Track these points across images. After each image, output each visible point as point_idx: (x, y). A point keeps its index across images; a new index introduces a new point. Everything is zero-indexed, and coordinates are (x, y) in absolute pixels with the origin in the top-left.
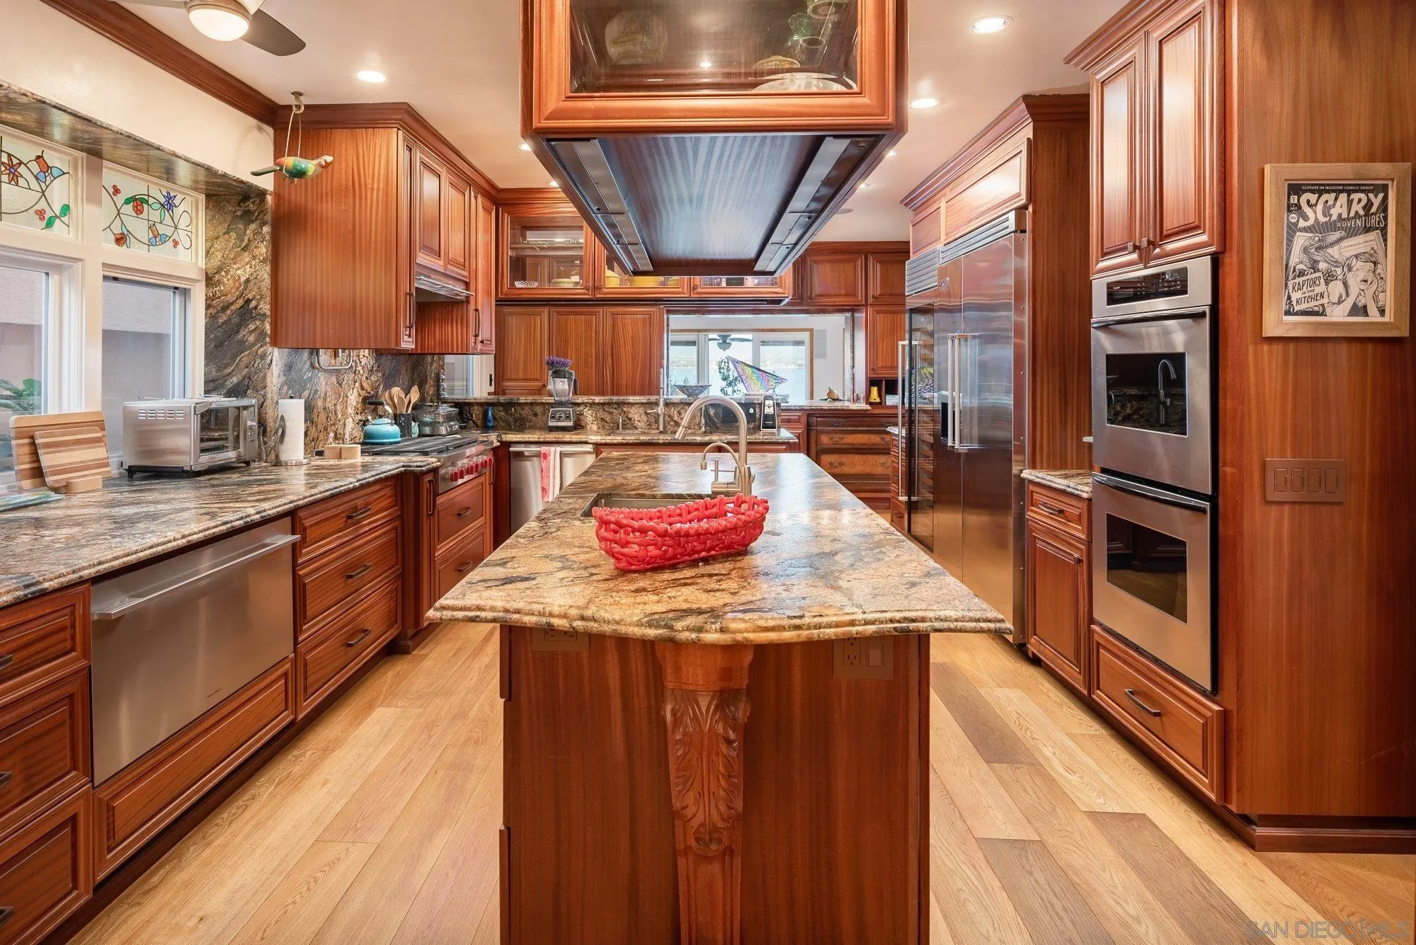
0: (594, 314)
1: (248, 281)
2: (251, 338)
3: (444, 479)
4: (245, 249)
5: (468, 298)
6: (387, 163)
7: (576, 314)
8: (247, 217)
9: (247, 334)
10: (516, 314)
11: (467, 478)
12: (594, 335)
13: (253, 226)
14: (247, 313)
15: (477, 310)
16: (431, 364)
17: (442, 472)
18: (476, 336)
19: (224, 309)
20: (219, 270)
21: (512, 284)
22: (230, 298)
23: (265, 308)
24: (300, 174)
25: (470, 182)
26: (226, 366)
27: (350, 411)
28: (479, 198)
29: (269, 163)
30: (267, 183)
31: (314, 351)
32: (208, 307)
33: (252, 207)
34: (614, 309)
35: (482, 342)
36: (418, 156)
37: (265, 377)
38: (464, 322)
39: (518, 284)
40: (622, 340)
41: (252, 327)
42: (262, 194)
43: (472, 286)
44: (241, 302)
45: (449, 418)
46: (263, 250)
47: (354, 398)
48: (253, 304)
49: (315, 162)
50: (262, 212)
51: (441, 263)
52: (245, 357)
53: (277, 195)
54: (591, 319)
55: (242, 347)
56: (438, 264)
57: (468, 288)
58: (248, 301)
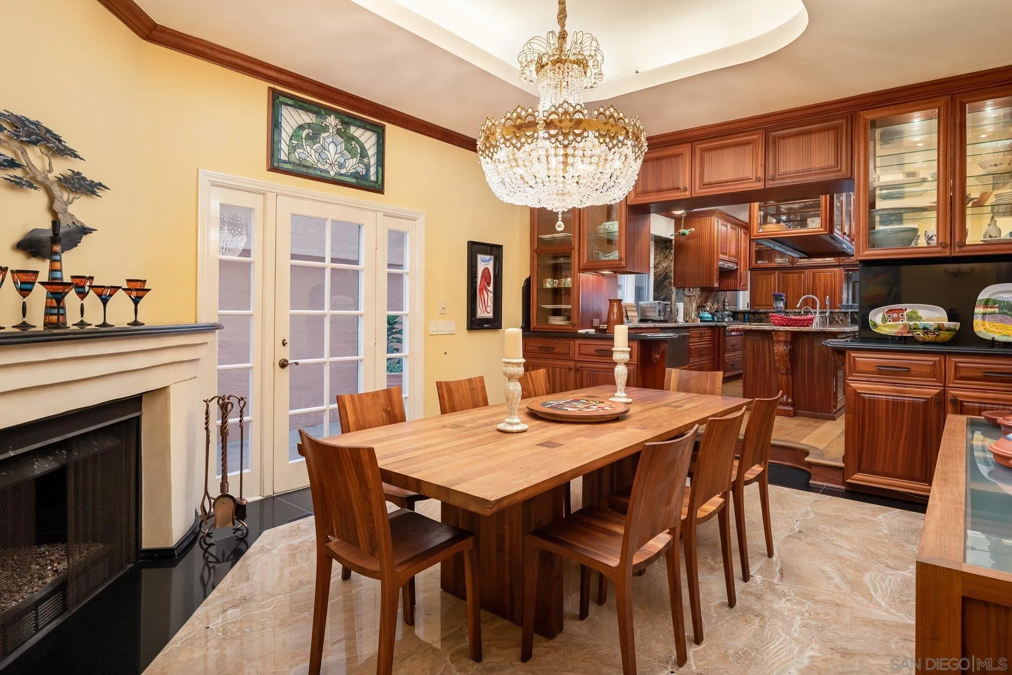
0: (801, 273)
1: (667, 267)
2: (667, 284)
3: (728, 331)
4: (666, 257)
5: (737, 268)
6: (711, 227)
7: (792, 273)
8: (667, 248)
9: (666, 283)
10: (761, 274)
11: (735, 333)
12: (802, 283)
13: (668, 250)
14: (666, 277)
15: (741, 273)
16: (721, 296)
17: (727, 328)
18: (740, 283)
19: (660, 275)
20: (658, 264)
21: (756, 262)
22: (661, 272)
23: (672, 275)
24: (684, 234)
25: (738, 225)
26: (660, 293)
27: (694, 310)
28: (742, 230)
29: (673, 233)
30: (673, 238)
31: (684, 289)
32: (654, 275)
33: (668, 245)
34: (814, 270)
35: (743, 286)
36: (720, 221)
37: (671, 296)
38: (736, 278)
39: (759, 262)
40: (818, 286)
41: (668, 281)
42: (671, 240)
43: (739, 265)
44: (664, 273)
45: (729, 316)
46: (672, 257)
47: (694, 305)
48: (668, 274)
49: (689, 230)
50: (672, 246)
51: (727, 257)
52: (665, 290)
53: (675, 240)
54: (801, 276)
55: (665, 287)
56: (726, 257)
57: (737, 264)
58: (666, 273)
